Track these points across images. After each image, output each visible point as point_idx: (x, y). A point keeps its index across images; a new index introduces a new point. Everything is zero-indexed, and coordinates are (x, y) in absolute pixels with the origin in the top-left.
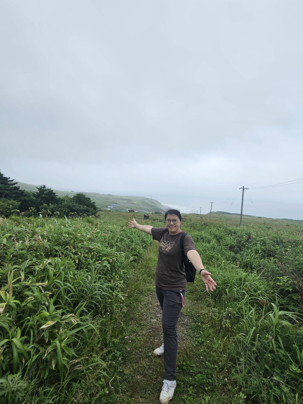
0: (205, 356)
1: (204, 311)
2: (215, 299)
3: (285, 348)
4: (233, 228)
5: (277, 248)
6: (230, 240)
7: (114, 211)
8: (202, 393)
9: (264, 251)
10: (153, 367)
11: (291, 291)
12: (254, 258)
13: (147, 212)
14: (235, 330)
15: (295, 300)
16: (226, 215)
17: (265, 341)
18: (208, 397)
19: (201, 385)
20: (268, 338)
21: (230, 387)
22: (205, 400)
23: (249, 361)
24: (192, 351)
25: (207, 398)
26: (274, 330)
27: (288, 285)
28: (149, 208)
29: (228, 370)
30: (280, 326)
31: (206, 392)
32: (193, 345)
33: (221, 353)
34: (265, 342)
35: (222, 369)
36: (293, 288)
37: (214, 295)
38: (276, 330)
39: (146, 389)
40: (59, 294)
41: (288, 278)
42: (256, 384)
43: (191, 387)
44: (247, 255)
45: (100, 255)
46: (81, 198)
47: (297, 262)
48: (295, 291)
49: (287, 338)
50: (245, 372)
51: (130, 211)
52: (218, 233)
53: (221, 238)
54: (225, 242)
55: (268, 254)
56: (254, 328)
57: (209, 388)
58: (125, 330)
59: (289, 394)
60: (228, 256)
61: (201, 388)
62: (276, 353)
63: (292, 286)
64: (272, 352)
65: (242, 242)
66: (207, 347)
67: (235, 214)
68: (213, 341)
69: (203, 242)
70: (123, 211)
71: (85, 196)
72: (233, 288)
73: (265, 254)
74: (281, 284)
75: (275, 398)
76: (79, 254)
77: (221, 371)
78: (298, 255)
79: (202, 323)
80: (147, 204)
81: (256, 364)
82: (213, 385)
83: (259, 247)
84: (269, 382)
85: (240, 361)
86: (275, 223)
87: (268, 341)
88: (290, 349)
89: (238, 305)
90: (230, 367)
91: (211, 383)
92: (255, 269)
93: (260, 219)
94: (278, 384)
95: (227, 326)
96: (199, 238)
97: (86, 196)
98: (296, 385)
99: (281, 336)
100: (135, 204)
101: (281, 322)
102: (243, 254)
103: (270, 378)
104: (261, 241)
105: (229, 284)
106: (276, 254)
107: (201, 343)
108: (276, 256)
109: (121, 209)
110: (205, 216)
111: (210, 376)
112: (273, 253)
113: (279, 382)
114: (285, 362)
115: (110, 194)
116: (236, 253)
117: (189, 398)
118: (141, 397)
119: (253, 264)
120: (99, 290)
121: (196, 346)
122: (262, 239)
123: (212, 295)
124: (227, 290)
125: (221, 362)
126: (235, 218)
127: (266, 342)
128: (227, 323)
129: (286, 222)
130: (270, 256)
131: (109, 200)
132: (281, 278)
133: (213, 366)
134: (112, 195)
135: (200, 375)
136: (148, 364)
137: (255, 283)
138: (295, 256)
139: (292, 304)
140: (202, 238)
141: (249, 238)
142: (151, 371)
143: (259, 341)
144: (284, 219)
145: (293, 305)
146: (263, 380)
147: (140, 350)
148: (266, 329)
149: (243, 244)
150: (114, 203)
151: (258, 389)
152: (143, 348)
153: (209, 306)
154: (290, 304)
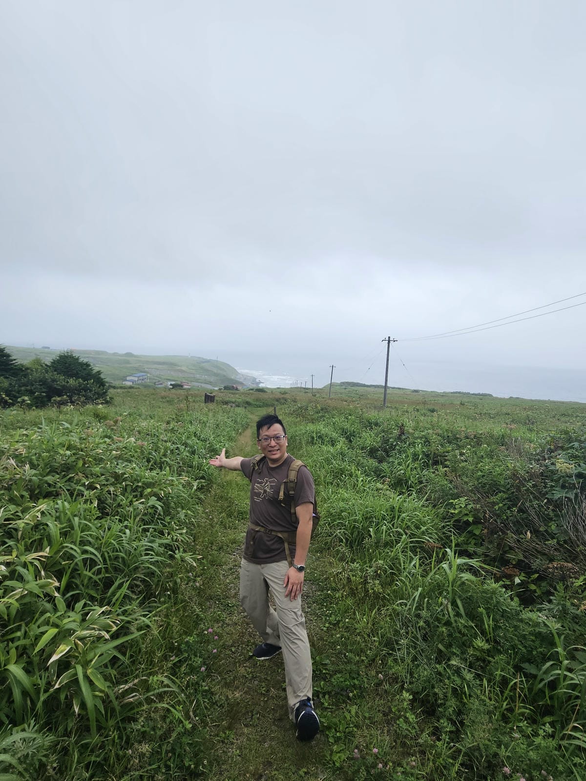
0: (345, 645)
1: (335, 570)
2: (352, 547)
3: (467, 614)
4: (373, 415)
5: (448, 449)
6: (369, 438)
7: (140, 387)
8: (344, 702)
9: (427, 456)
10: (258, 675)
11: (471, 521)
12: (411, 468)
13: (209, 387)
14: (389, 595)
15: (477, 536)
16: (358, 388)
17: (437, 608)
18: (355, 706)
19: (341, 690)
20: (442, 603)
21: (387, 687)
22: (350, 712)
23: (413, 642)
24: (322, 639)
25: (354, 709)
26: (450, 589)
27: (466, 512)
28: (212, 379)
29: (382, 661)
30: (459, 583)
31: (351, 700)
32: (322, 630)
33: (369, 636)
34: (437, 610)
35: (371, 661)
36: (474, 516)
37: (350, 539)
38: (453, 590)
39: (252, 712)
40: (75, 570)
41: (466, 500)
42: (427, 676)
43: (327, 697)
44: (399, 464)
45: (138, 486)
46: (70, 365)
47: (480, 473)
48: (477, 522)
49: (469, 599)
50: (408, 660)
51: (174, 386)
52: (347, 426)
53: (353, 434)
54: (360, 442)
55: (435, 460)
56: (420, 589)
57: (355, 692)
58: (201, 619)
59: (473, 682)
60: (368, 468)
61: (342, 695)
62: (454, 625)
63: (472, 513)
64: (448, 623)
65: (391, 440)
66: (345, 629)
67: (374, 386)
68: (354, 619)
69: (323, 443)
70: (160, 386)
71: (78, 359)
72: (382, 526)
73: (429, 461)
74: (456, 512)
75: (454, 690)
76: (96, 488)
77: (370, 664)
78: (482, 462)
79: (334, 590)
80: (207, 370)
81: (424, 645)
82: (360, 687)
83: (419, 448)
84: (445, 669)
85: (401, 645)
86: (442, 400)
87: (442, 607)
88: (474, 616)
89: (390, 553)
90: (384, 655)
91: (358, 686)
92: (413, 488)
93: (416, 393)
94: (458, 671)
95: (377, 590)
96: (315, 436)
97: (81, 360)
98: (482, 667)
99: (460, 597)
100: (184, 371)
101: (461, 576)
102: (393, 462)
103: (446, 663)
104: (421, 438)
105: (374, 519)
106: (446, 460)
107: (334, 625)
108: (447, 463)
109: (155, 383)
110: (319, 391)
111: (354, 675)
112: (442, 459)
113: (459, 668)
114: (467, 636)
115: (131, 353)
116: (380, 462)
117: (325, 713)
118: (246, 726)
119: (410, 478)
120: (147, 554)
121: (328, 629)
122: (423, 433)
123: (347, 540)
124: (371, 529)
125: (370, 649)
126: (375, 394)
127: (439, 610)
128: (375, 586)
129: (460, 397)
130: (436, 463)
131: (128, 366)
132: (456, 501)
133: (358, 658)
134: (135, 354)
135: (339, 675)
136: (250, 670)
137: (416, 514)
138: (477, 464)
139: (473, 542)
140: (320, 437)
141: (402, 433)
142: (256, 682)
143: (428, 609)
144: (456, 393)
145: (475, 544)
146: (437, 668)
147: (233, 650)
148: (438, 589)
149: (392, 444)
150: (138, 370)
151: (429, 682)
152: (238, 646)
153: (342, 559)
154: (470, 543)
